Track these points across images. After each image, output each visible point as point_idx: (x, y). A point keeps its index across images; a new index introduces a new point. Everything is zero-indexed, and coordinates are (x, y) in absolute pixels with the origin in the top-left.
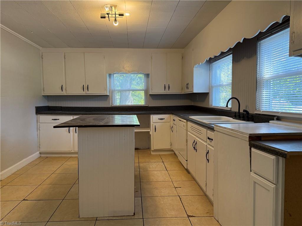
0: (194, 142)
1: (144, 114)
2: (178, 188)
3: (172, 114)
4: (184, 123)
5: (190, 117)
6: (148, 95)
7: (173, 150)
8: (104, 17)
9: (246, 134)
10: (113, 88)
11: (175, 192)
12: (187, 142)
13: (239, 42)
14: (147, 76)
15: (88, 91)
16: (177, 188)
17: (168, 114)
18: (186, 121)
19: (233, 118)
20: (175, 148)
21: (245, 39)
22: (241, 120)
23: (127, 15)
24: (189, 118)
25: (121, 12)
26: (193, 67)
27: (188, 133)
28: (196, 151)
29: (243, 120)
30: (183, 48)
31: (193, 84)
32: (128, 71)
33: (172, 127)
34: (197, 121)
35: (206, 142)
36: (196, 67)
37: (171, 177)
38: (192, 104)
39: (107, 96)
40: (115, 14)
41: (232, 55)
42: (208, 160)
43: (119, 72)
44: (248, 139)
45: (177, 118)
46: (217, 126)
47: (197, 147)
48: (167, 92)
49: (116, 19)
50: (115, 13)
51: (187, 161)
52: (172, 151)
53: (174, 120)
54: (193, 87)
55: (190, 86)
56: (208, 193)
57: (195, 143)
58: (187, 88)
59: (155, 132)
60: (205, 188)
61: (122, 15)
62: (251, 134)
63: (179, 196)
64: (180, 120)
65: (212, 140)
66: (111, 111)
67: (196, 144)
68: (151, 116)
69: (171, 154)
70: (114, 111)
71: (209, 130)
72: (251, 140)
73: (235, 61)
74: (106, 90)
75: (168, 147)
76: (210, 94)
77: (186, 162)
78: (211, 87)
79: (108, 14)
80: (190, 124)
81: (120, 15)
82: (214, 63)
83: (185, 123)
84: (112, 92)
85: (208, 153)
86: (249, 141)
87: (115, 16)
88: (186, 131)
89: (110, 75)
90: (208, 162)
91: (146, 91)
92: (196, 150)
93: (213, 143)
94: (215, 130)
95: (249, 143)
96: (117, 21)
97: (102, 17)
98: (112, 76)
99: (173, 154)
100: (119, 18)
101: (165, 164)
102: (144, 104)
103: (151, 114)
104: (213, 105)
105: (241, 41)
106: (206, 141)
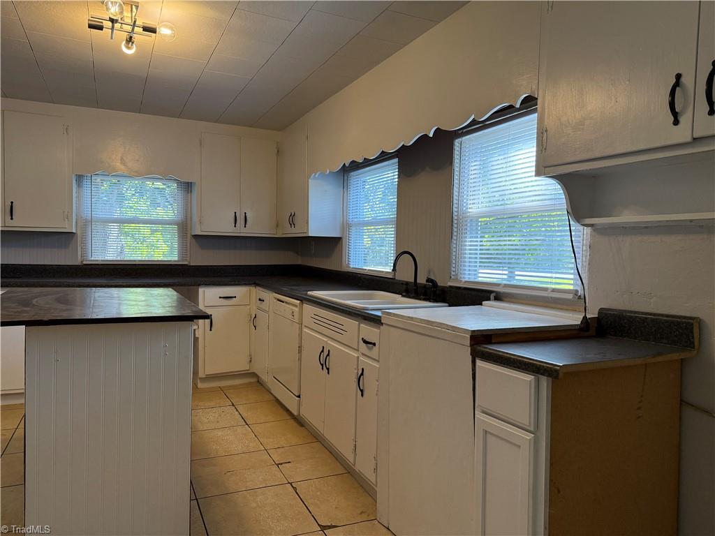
0: (323, 351)
1: (182, 285)
2: (283, 465)
3: (256, 285)
4: (294, 308)
5: (309, 293)
6: (189, 235)
7: (254, 373)
8: (101, 28)
9: (466, 330)
10: (86, 214)
11: (279, 474)
12: (300, 352)
13: (425, 137)
14: (187, 187)
15: (12, 219)
16: (281, 464)
17: (245, 284)
18: (299, 302)
19: (403, 296)
20: (257, 368)
21: (438, 131)
22: (420, 299)
23: (164, 31)
24: (306, 294)
25: (150, 24)
26: (309, 177)
27: (305, 330)
28: (328, 373)
29: (425, 300)
30: (280, 130)
31: (308, 217)
32: (136, 172)
33: (255, 317)
35: (358, 350)
36: (315, 178)
37: (262, 440)
38: (299, 261)
39: (70, 235)
40: (134, 25)
41: (396, 160)
42: (362, 391)
43: (108, 172)
44: (468, 343)
45: (269, 296)
46: (389, 314)
47: (332, 362)
48: (241, 231)
49: (131, 37)
50: (135, 22)
51: (299, 397)
52: (254, 375)
53: (260, 300)
54: (307, 223)
55: (298, 220)
56: (358, 468)
57: (326, 353)
58: (292, 223)
59: (211, 330)
60: (353, 456)
61: (153, 31)
62: (474, 331)
63: (291, 484)
64: (279, 300)
65: (374, 344)
66: (82, 277)
67: (328, 355)
68: (201, 290)
69: (250, 383)
70: (90, 276)
71: (364, 324)
72: (473, 343)
73: (404, 172)
74: (68, 217)
75: (243, 366)
76: (344, 240)
77: (297, 398)
78: (346, 226)
79: (112, 21)
80: (309, 309)
81: (146, 29)
82: (352, 173)
83: (296, 306)
84: (86, 224)
85: (362, 374)
86: (471, 345)
87: (133, 29)
88: (298, 325)
89: (80, 178)
90: (362, 395)
91: (183, 227)
92: (328, 369)
93: (375, 352)
94: (382, 324)
95: (471, 350)
96: (133, 43)
97: (91, 26)
98: (86, 183)
99: (254, 382)
100: (140, 37)
101: (240, 408)
102: (176, 259)
103: (199, 285)
104: (352, 266)
105: (431, 135)
106: (356, 348)
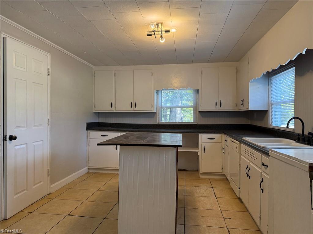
0: (247, 167)
1: (192, 133)
2: (227, 219)
3: (224, 133)
4: (236, 145)
5: (243, 138)
6: (197, 112)
7: (224, 174)
8: (151, 35)
9: (306, 163)
10: (160, 105)
11: (224, 223)
12: (240, 167)
13: (301, 54)
14: (197, 91)
15: (136, 108)
16: (226, 218)
17: (219, 133)
18: (239, 142)
19: (296, 142)
20: (227, 172)
21: (307, 50)
22: (305, 144)
23: (173, 31)
24: (242, 139)
25: (167, 29)
26: (249, 82)
27: (242, 156)
28: (250, 179)
29: (308, 144)
30: (238, 61)
31: (249, 101)
32: (176, 87)
33: (224, 148)
34: (251, 143)
35: (261, 169)
36: (252, 82)
37: (220, 206)
38: (249, 122)
39: (154, 113)
40: (161, 31)
41: (294, 68)
42: (262, 190)
43: (167, 88)
44: (307, 169)
45: (229, 139)
46: (272, 151)
47: (251, 173)
48: (219, 109)
49: (162, 36)
50: (161, 30)
51: (239, 188)
52: (224, 175)
53: (225, 140)
54: (249, 104)
55: (244, 103)
56: (261, 229)
57: (249, 169)
58: (242, 105)
59: (204, 153)
60: (259, 222)
61: (168, 31)
62: (312, 163)
63: (228, 229)
64: (232, 141)
65: (267, 166)
66: (158, 129)
67: (250, 170)
68: (200, 135)
69: (223, 179)
70: (161, 128)
71: (263, 155)
72: (311, 170)
73: (298, 74)
74: (153, 107)
75: (219, 170)
76: (269, 111)
77: (239, 189)
78: (270, 105)
79: (153, 31)
80: (243, 146)
81: (166, 32)
82: (273, 77)
83: (237, 144)
84: (160, 108)
85: (262, 181)
86: (310, 172)
87: (161, 33)
88: (238, 154)
89: (158, 92)
90: (263, 192)
91: (195, 108)
92: (250, 177)
93: (268, 170)
94: (270, 156)
95: (309, 174)
96: (163, 38)
97: (148, 35)
98: (160, 93)
99: (224, 179)
100: (165, 35)
101: (215, 189)
102: (192, 122)
103: (199, 133)
104: (273, 125)
105: (304, 53)
106: (260, 167)
